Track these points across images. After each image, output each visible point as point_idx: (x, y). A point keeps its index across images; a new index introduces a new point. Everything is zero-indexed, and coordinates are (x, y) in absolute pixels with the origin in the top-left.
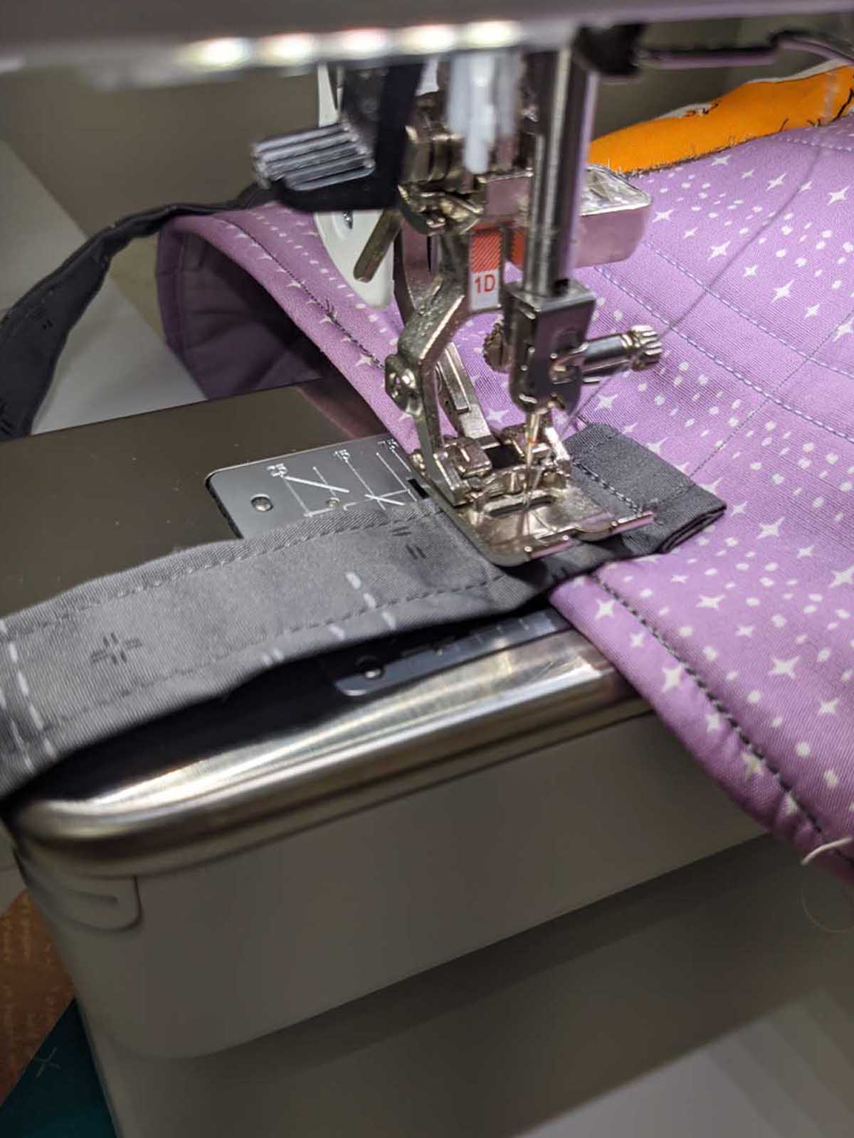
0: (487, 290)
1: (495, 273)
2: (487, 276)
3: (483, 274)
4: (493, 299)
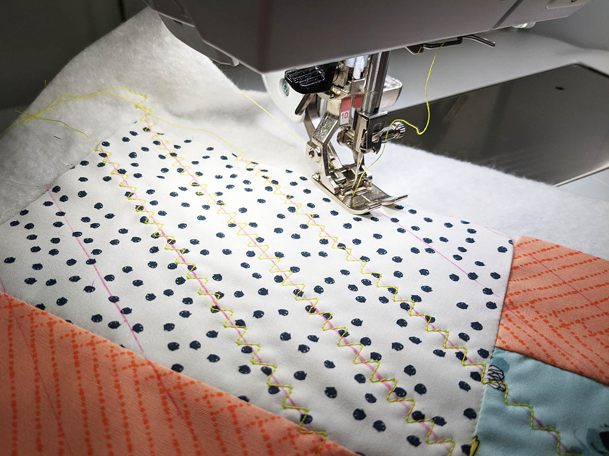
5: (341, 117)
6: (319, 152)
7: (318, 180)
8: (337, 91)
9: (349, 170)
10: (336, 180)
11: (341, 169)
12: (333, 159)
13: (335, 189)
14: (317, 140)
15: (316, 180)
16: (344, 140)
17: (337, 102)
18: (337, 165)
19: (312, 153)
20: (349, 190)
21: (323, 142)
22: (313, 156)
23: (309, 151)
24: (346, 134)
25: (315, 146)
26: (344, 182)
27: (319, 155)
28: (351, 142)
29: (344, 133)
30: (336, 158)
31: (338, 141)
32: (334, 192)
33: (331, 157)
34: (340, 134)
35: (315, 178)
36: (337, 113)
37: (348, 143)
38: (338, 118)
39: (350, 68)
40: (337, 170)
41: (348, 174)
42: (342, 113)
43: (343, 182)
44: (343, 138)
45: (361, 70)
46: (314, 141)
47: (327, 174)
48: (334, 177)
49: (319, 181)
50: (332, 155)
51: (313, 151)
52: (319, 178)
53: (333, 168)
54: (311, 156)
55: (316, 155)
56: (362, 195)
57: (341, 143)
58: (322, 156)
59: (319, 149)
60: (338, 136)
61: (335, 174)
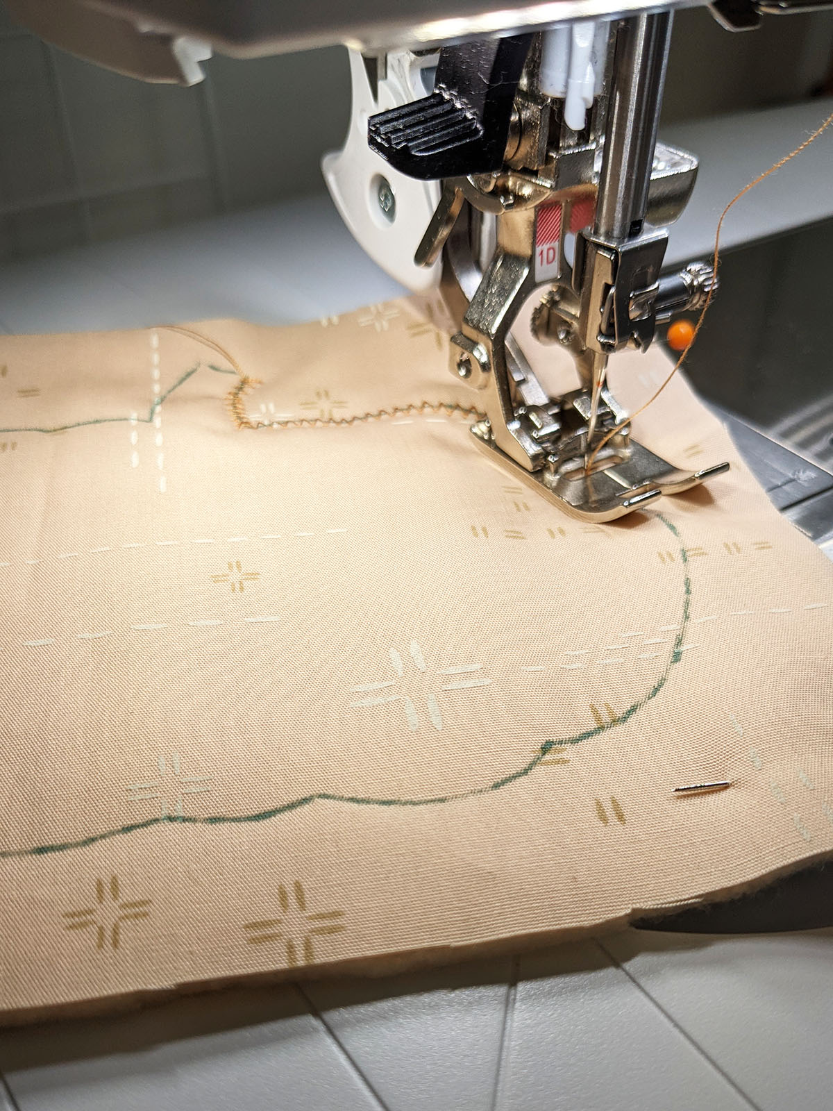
0: (548, 262)
1: (556, 244)
2: (549, 249)
3: (545, 247)
4: (553, 270)
5: (538, 259)
6: (484, 359)
7: (486, 437)
8: (522, 186)
9: (568, 407)
10: (535, 435)
11: (546, 407)
12: (523, 381)
13: (535, 458)
14: (477, 328)
15: (482, 438)
16: (552, 326)
17: (522, 217)
18: (534, 395)
19: (465, 364)
20: (570, 459)
21: (494, 330)
22: (469, 372)
23: (458, 359)
24: (555, 311)
25: (472, 344)
26: (555, 438)
27: (485, 367)
28: (568, 333)
29: (550, 309)
30: (531, 377)
31: (535, 331)
32: (529, 465)
33: (517, 377)
34: (538, 312)
35: (479, 433)
36: (525, 250)
37: (562, 336)
38: (531, 262)
39: (555, 101)
40: (534, 408)
41: (569, 419)
42: (538, 250)
43: (553, 437)
44: (546, 324)
45: (585, 100)
46: (468, 331)
47: (510, 418)
48: (528, 426)
49: (490, 442)
50: (519, 371)
51: (468, 361)
52: (490, 431)
53: (522, 403)
54: (463, 372)
55: (476, 368)
56: (606, 472)
57: (542, 338)
58: (493, 371)
59: (482, 353)
60: (534, 320)
61: (533, 417)
